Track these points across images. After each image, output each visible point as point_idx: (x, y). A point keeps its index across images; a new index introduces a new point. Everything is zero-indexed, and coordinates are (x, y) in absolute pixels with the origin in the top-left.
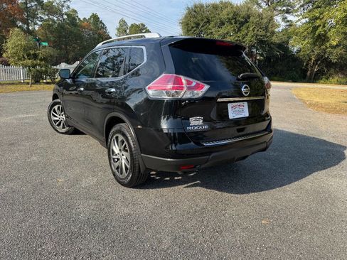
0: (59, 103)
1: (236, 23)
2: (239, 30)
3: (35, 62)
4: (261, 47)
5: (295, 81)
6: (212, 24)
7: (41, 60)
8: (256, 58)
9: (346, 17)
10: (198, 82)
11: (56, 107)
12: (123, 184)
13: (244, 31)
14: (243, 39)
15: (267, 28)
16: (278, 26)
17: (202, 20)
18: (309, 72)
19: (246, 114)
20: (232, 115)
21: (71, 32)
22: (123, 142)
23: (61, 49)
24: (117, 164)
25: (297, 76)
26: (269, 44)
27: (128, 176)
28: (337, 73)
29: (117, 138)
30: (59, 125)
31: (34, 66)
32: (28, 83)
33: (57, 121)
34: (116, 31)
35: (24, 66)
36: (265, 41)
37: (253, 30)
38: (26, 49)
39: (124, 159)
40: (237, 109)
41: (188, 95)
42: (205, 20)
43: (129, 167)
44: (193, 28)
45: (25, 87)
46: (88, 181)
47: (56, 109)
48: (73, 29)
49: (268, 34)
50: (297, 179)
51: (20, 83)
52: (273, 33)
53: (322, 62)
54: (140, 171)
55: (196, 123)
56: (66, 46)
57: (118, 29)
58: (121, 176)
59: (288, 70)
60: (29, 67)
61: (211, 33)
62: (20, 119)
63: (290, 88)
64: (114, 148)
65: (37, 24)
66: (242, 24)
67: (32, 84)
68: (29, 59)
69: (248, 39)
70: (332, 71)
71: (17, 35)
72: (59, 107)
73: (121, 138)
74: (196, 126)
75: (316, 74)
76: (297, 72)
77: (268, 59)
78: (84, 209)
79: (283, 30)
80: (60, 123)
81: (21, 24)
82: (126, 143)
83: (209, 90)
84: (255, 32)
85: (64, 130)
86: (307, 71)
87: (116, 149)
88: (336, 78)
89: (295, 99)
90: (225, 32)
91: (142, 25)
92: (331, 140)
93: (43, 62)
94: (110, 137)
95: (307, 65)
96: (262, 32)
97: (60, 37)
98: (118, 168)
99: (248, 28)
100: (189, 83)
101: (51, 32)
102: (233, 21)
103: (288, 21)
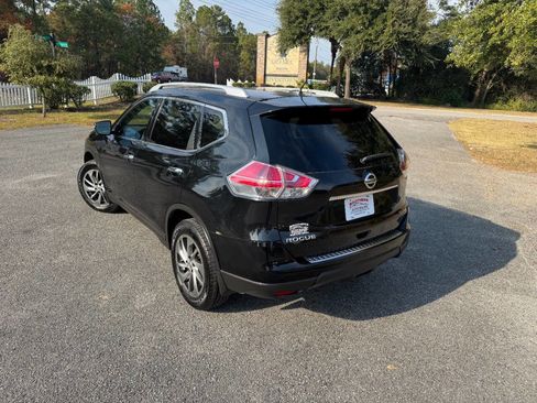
0: (94, 167)
1: (366, 13)
2: (371, 24)
3: (50, 79)
4: (405, 52)
5: (455, 104)
6: (328, 13)
7: (60, 75)
8: (396, 67)
9: (535, 23)
10: (303, 175)
11: (90, 173)
12: (194, 306)
13: (379, 25)
14: (377, 37)
15: (414, 20)
16: (432, 16)
17: (312, 6)
18: (478, 90)
19: (371, 211)
20: (351, 215)
21: (104, 20)
22: (194, 248)
23: (87, 47)
24: (185, 275)
25: (459, 96)
26: (418, 48)
27: (201, 296)
28: (521, 92)
29: (185, 239)
30: (96, 198)
31: (48, 85)
32: (40, 111)
33: (93, 192)
34: (176, 18)
35: (33, 85)
36: (411, 43)
37: (393, 25)
38: (34, 58)
39: (196, 272)
40: (358, 206)
41: (288, 194)
42: (318, 6)
43: (202, 283)
44: (297, 18)
45: (36, 118)
46: (144, 299)
47: (91, 175)
48: (106, 14)
49: (417, 31)
50: (443, 293)
51: (27, 110)
52: (424, 29)
53: (499, 75)
54: (218, 292)
55: (299, 231)
56: (95, 42)
57: (179, 16)
58: (191, 294)
59: (445, 87)
60: (41, 87)
61: (327, 28)
62: (35, 184)
63: (447, 121)
64: (181, 253)
65: (48, 6)
66: (376, 14)
67: (47, 111)
68: (41, 74)
69: (383, 38)
70: (514, 89)
71: (20, 35)
72: (94, 173)
73: (191, 241)
74: (298, 236)
75: (489, 93)
76: (459, 92)
77: (414, 70)
78: (142, 347)
79: (440, 22)
80: (97, 195)
81: (22, 5)
82: (198, 249)
83: (318, 184)
84: (396, 27)
85: (103, 207)
86: (475, 88)
87: (184, 254)
88: (519, 101)
89: (452, 140)
90: (349, 27)
91: (217, 7)
92: (500, 222)
93: (63, 79)
94: (174, 235)
95: (476, 78)
96: (406, 28)
97: (85, 28)
98: (186, 281)
99: (385, 20)
100: (289, 177)
101: (72, 20)
102: (361, 9)
103: (449, 8)
